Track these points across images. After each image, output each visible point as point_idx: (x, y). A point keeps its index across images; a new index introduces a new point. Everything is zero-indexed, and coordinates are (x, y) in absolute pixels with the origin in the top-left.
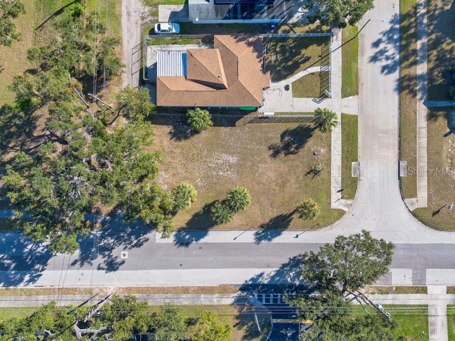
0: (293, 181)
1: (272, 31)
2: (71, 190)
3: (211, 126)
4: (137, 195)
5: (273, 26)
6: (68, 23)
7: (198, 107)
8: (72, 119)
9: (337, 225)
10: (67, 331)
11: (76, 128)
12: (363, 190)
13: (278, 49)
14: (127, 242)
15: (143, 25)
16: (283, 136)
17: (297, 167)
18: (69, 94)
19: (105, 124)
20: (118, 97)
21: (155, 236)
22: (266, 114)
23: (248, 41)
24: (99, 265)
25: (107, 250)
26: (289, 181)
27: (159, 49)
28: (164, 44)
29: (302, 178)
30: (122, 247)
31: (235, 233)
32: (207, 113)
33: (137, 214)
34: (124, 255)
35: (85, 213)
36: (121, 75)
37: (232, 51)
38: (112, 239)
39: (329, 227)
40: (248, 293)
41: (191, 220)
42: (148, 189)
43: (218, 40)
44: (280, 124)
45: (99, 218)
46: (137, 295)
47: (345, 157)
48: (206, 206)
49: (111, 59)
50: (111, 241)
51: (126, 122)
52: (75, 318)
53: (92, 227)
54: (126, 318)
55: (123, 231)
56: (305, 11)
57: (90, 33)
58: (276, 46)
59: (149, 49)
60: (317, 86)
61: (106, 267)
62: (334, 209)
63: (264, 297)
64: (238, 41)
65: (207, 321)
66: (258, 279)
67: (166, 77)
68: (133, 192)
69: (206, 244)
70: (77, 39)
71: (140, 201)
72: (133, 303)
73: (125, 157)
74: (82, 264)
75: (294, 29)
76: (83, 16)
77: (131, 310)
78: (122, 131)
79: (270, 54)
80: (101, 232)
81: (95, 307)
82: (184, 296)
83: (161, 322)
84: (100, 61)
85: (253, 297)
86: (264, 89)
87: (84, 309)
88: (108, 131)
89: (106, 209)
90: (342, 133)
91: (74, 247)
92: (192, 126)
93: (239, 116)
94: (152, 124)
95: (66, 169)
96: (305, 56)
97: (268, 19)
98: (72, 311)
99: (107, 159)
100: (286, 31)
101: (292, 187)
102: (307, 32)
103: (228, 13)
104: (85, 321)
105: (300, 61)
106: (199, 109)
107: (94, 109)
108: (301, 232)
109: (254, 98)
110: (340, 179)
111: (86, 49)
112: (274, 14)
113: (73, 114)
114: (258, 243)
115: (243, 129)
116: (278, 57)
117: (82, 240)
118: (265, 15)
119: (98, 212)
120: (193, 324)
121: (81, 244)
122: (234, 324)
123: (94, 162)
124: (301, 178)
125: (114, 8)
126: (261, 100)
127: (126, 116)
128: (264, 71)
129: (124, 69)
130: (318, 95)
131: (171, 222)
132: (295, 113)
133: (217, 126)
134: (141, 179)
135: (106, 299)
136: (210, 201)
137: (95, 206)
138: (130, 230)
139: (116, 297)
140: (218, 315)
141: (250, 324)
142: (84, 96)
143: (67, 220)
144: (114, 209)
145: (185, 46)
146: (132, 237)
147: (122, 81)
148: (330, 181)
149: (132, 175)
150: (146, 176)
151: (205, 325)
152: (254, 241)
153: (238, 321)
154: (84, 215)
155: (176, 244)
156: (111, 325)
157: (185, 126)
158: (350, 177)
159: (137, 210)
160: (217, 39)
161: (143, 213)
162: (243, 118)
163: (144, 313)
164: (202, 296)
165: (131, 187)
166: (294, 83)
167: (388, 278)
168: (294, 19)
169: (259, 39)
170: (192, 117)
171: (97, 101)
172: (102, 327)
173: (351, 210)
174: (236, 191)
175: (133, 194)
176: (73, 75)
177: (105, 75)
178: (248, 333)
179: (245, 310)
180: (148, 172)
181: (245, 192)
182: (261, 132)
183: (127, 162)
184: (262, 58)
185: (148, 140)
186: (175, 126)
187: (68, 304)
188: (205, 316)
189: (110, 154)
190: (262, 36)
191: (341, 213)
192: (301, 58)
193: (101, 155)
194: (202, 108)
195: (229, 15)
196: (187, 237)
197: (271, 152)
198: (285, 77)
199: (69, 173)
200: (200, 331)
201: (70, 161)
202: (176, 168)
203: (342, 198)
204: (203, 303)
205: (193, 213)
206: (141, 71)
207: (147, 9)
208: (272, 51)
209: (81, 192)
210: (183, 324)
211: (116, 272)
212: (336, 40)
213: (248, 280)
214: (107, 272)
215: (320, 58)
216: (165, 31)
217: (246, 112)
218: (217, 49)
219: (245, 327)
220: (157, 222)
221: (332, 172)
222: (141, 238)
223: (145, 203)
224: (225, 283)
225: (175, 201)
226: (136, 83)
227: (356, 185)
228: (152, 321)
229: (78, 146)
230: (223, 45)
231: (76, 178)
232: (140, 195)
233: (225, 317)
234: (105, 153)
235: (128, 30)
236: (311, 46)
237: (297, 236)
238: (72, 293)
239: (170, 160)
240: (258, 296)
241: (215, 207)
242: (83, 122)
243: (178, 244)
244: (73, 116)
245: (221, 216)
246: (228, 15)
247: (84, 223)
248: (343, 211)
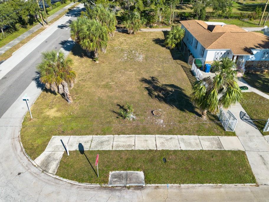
24: (65, 24)
47: (153, 157)
90: (202, 150)
109: (212, 43)
110: (107, 148)
148: (104, 134)
196: (69, 44)
221: (122, 135)
248: (39, 155)
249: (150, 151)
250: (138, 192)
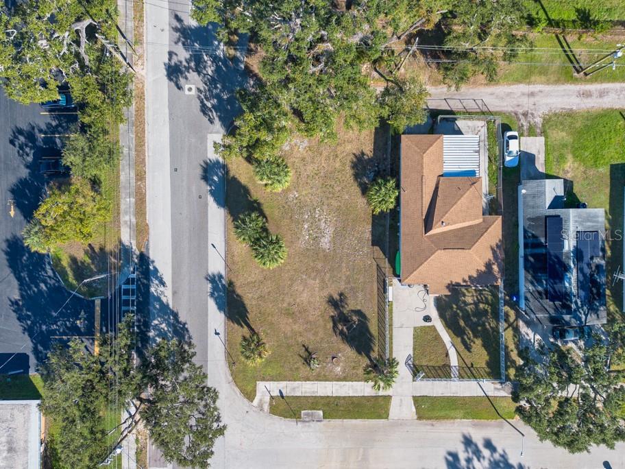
0: (296, 327)
1: (507, 298)
2: (282, 14)
3: (373, 211)
4: (275, 107)
5: (515, 299)
6: (518, 10)
7: (399, 193)
8: (382, 16)
9: (234, 390)
10: (82, 9)
11: (368, 20)
12: (284, 427)
13: (481, 306)
14: (208, 93)
15: (516, 114)
16: (359, 313)
17: (316, 334)
18: (417, 11)
19: (375, 62)
20: (413, 81)
21: (216, 134)
22: (390, 289)
23: (494, 264)
24: (176, 54)
25: (197, 65)
26: (295, 322)
27: (482, 138)
28: (489, 145)
29: (300, 341)
30: (202, 86)
31: (221, 246)
32: (391, 206)
33: (248, 108)
34: (190, 89)
35: (249, 34)
36: (445, 84)
37: (479, 241)
38: (212, 71)
39: (231, 378)
40: (136, 264)
41: (239, 183)
42: (284, 123)
43: (495, 221)
44: (376, 310)
45: (241, 54)
46: (133, 108)
47: (330, 401)
48: (259, 204)
49: (468, 70)
50: (210, 71)
51: (378, 92)
52: (101, 20)
53: (229, 43)
54: (100, 92)
55: (224, 88)
56: (536, 344)
57: (504, 40)
58: (487, 302)
59: (482, 123)
60: (430, 360)
61: (173, 64)
62: (256, 385)
63: (130, 287)
64: (492, 249)
65: (97, 206)
66: (157, 278)
67: (442, 148)
68: (279, 102)
69: (206, 205)
70: (496, 22)
71: (267, 111)
72: (122, 102)
73: (329, 90)
74: (176, 30)
75: (511, 328)
76: (529, 30)
77: (112, 99)
78: (365, 86)
79: (475, 294)
80: (222, 56)
81: (117, 49)
82: (133, 174)
83: (95, 141)
84: (464, 55)
85: (132, 272)
86: (425, 286)
87: (113, 33)
88: (365, 66)
89: (254, 63)
90: (363, 396)
91: (201, 18)
92: (373, 185)
93: (387, 251)
94: (376, 128)
95: (312, 8)
96: (472, 344)
97: (525, 293)
98: (110, 16)
99: (326, 65)
100: (507, 317)
101: (287, 326)
102: (507, 347)
103: (533, 235)
104: (97, 35)
105: (465, 337)
106: (397, 194)
107: (397, 46)
108: (223, 339)
109: (412, 273)
110: (298, 394)
111: (482, 35)
112: (531, 300)
113: (390, 17)
114: (207, 279)
115: (367, 256)
116: (471, 306)
117: (210, 30)
118: (530, 288)
119: (250, 52)
120: (93, 188)
121: (206, 29)
122: (93, 245)
123: (321, 47)
124: (300, 339)
125: (540, 73)
126: (410, 283)
127: (387, 92)
128: (451, 286)
129: (453, 88)
130: (417, 362)
131: (236, 155)
132: (391, 330)
133: (373, 221)
134: (298, 113)
135: (128, 64)
136: (267, 211)
137: (259, 48)
138: (225, 97)
139: (131, 79)
140: (105, 222)
141: (92, 267)
142: (414, 32)
143: (239, 9)
144: (256, 75)
145: (487, 175)
146: (215, 100)
147: (436, 86)
148: (295, 380)
149: (303, 100)
150: (302, 120)
151: (92, 204)
152: (210, 273)
153: (97, 250)
154: (246, 34)
155: (206, 163)
156: (91, 72)
157: (372, 174)
158: (302, 408)
159: (253, 107)
160: (496, 219)
161: (249, 116)
162: (384, 257)
163: (108, 118)
164: (133, 200)
165: (286, 99)
166: (433, 328)
167: (158, 462)
168: (524, 329)
169: (496, 280)
170: (385, 184)
171: (408, 50)
172: (88, 59)
173: (254, 409)
174: (280, 247)
175: (276, 102)
176: (444, 16)
177: (445, 61)
178: (80, 264)
179: (113, 260)
180: (308, 123)
181: (279, 259)
182: (365, 283)
183: (321, 92)
184: (469, 283)
185: (352, 123)
186: (372, 161)
187: (121, 10)
188: (104, 203)
189: (333, 69)
190: (500, 283)
191: (250, 396)
192: (469, 339)
193: (330, 57)
194: (398, 199)
195: (529, 237)
196: (216, 178)
197: (336, 297)
198: (442, 316)
199: (305, 12)
200: (84, 197)
201: (322, 12)
202: (313, 162)
203: (272, 398)
204: (122, 201)
205: (250, 187)
206: (451, 112)
207: (539, 120)
208: (480, 298)
209: (279, 28)
210: (93, 173)
211: (166, 78)
212: (496, 389)
213: (155, 264)
214: (165, 64)
215: (470, 366)
216: (508, 146)
217: (393, 261)
218: (481, 220)
219: (88, 260)
220: (237, 136)
221: (308, 382)
222: (214, 113)
223: (263, 119)
224: (151, 231)
225: (267, 162)
226: (433, 104)
227: (291, 417)
228: (97, 129)
229: (344, 24)
230: (488, 228)
231: (298, 21)
232: (276, 111)
233: (103, 232)
234: (334, 62)
235: (509, 94)
236: (486, 353)
237: (217, 334)
238: (136, 15)
239: (325, 154)
240: (133, 279)
241: (258, 217)
242: (378, 32)
243: (205, 166)
244: (386, 16)
245: (245, 226)
246: (530, 235)
247: (235, 32)
248: (254, 399)
249: (328, 397)
250: (319, 423)
